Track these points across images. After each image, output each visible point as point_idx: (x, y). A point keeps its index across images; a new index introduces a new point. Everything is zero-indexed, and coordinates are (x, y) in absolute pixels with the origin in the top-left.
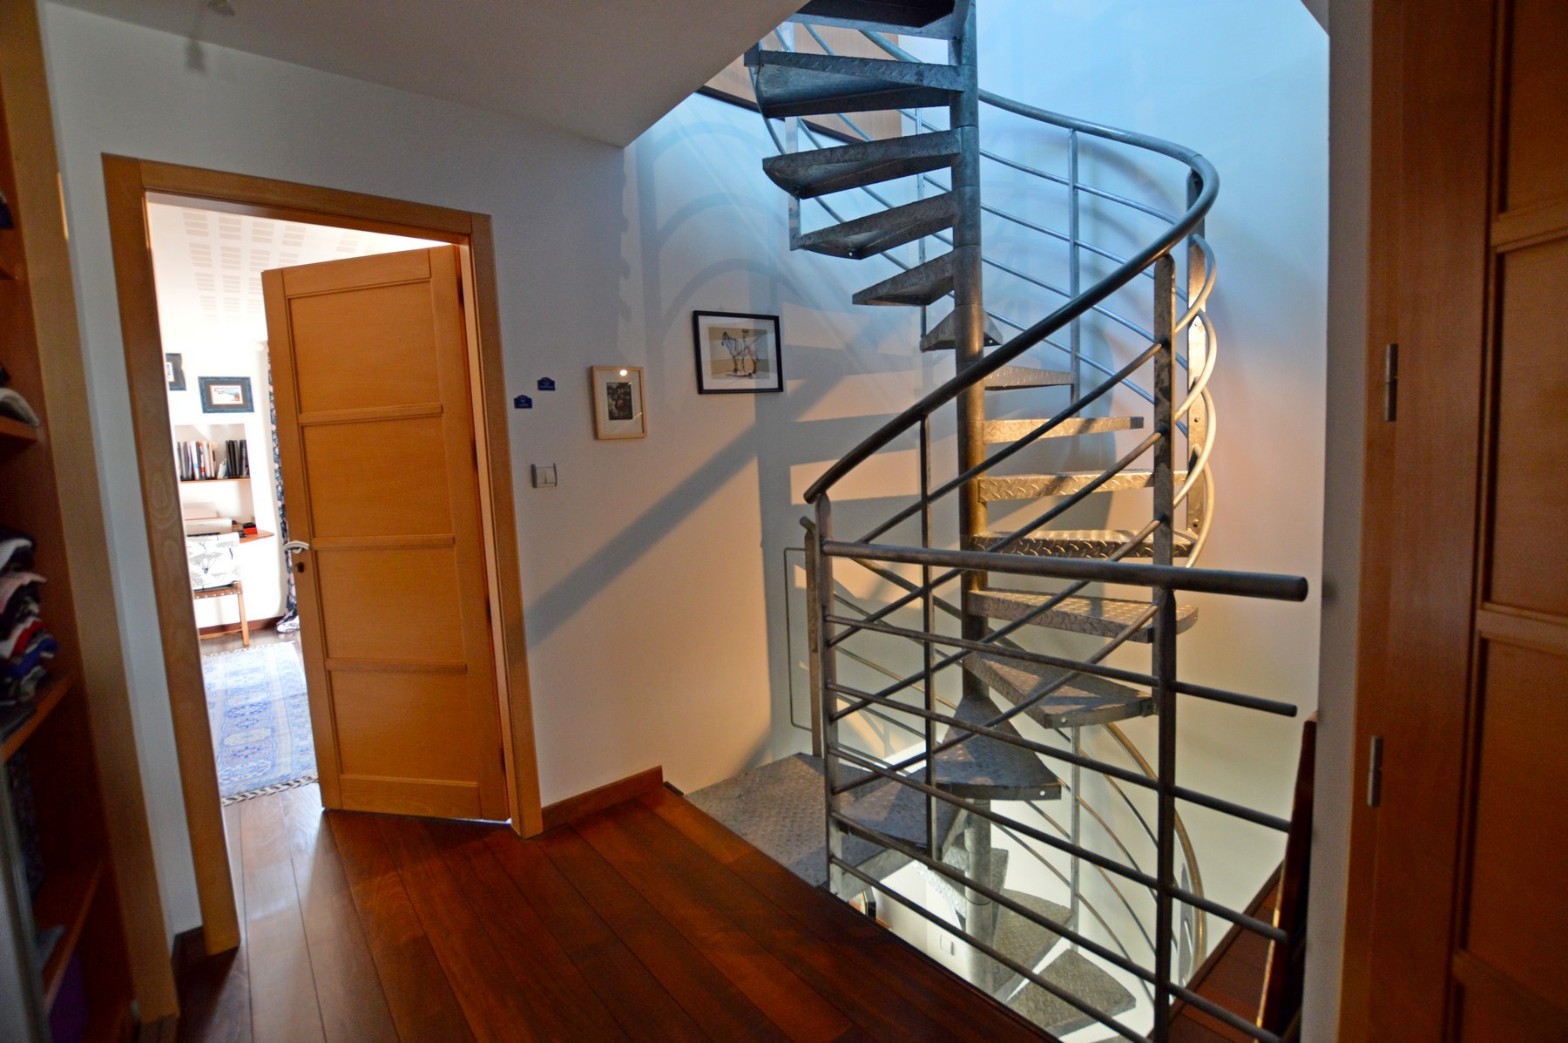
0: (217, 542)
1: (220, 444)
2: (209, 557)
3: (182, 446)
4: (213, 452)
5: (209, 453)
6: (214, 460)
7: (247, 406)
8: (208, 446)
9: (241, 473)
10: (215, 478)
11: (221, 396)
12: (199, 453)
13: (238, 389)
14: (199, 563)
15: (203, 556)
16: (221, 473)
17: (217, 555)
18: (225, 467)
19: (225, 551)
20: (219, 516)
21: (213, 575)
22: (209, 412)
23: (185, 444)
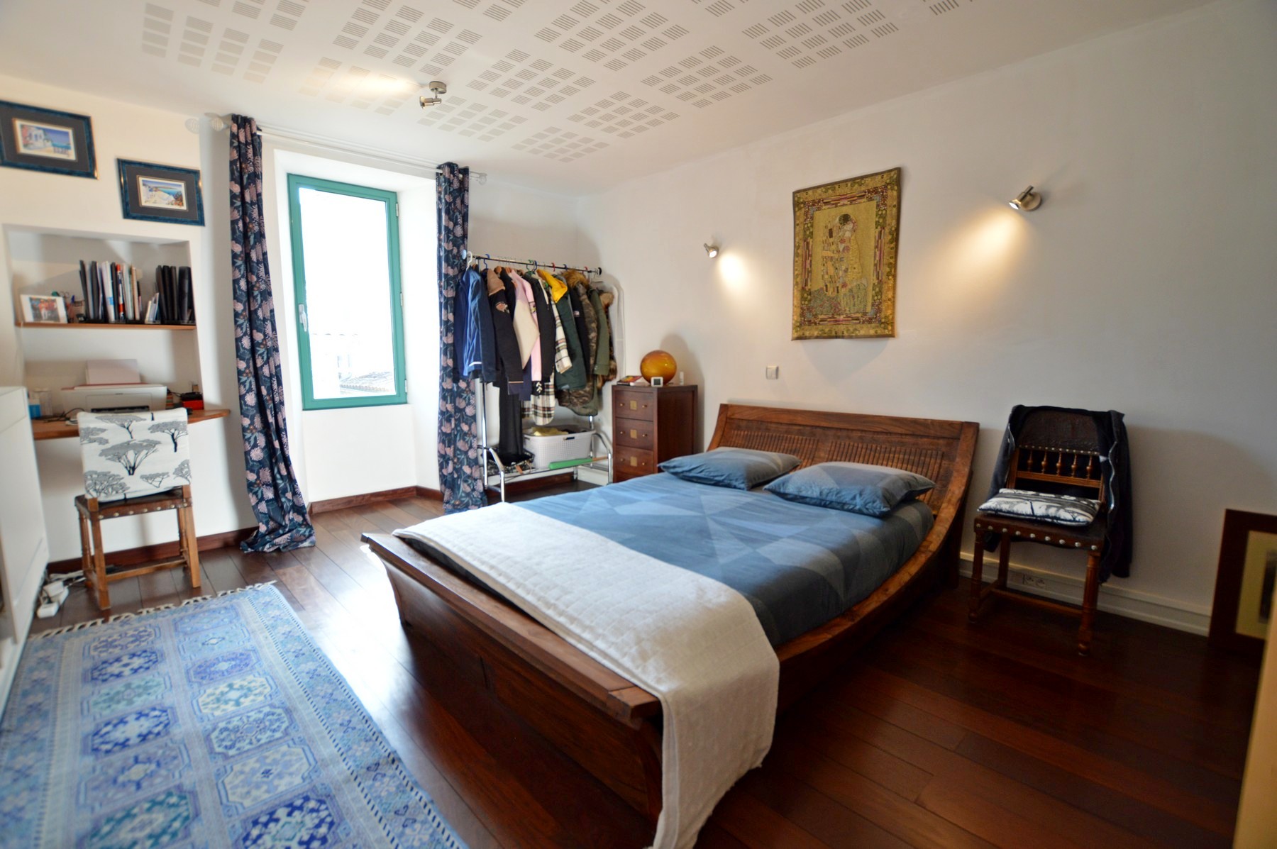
0: (149, 423)
1: (149, 270)
2: (138, 448)
3: (88, 268)
4: (138, 283)
5: (131, 283)
6: (139, 294)
7: (194, 216)
8: (130, 272)
9: (181, 317)
10: (139, 322)
11: (154, 195)
12: (116, 282)
13: (180, 187)
14: (119, 458)
15: (127, 446)
16: (150, 316)
17: (151, 445)
18: (156, 306)
19: (165, 437)
20: (143, 381)
21: (142, 477)
22: (134, 218)
23: (94, 265)
